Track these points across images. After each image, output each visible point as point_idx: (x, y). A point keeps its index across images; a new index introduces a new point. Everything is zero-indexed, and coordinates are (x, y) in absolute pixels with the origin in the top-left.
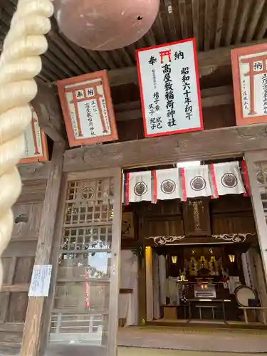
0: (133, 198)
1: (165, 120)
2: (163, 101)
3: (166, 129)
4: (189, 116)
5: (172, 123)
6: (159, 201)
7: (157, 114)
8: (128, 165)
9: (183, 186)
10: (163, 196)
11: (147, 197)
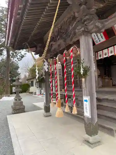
0: (99, 58)
1: (98, 40)
2: (96, 37)
3: (99, 42)
4: (102, 38)
5: (100, 41)
6: (104, 58)
7: (96, 40)
8: (96, 51)
9: (108, 53)
10: (105, 57)
11: (102, 58)
